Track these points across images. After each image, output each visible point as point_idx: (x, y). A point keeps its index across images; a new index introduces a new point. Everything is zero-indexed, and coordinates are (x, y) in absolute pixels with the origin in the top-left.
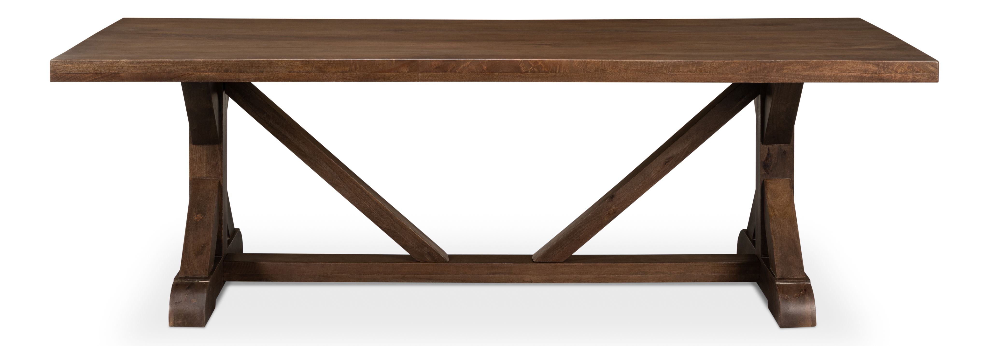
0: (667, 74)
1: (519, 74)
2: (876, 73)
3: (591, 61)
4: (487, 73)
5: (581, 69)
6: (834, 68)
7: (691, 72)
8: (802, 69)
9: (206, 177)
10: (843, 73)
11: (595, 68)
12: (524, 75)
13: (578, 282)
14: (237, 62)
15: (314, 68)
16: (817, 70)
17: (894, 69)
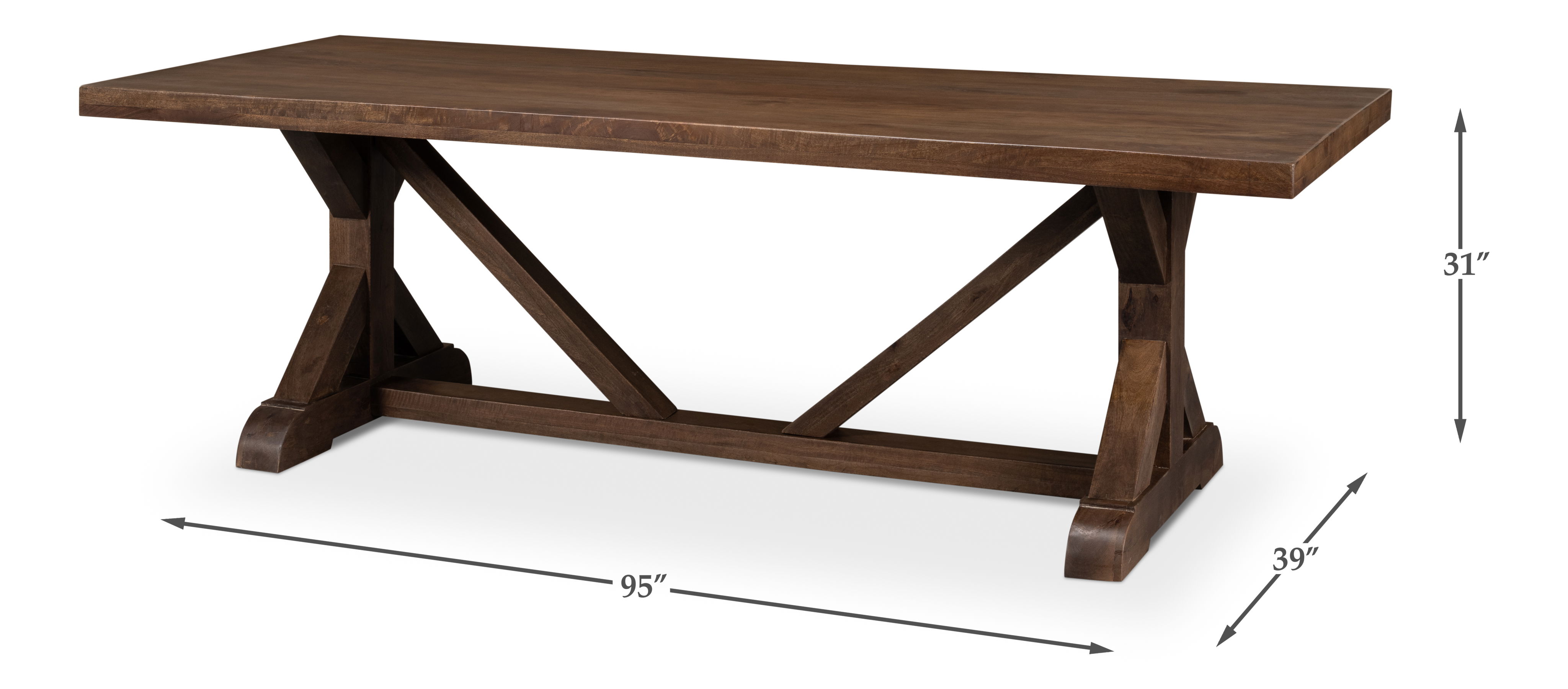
0: (865, 156)
1: (656, 143)
2: (1188, 177)
3: (756, 129)
4: (613, 139)
5: (743, 141)
6: (1120, 164)
7: (901, 156)
8: (1070, 162)
9: (350, 265)
10: (1135, 173)
11: (761, 140)
12: (664, 145)
13: (842, 472)
14: (295, 103)
15: (389, 117)
16: (1094, 165)
17: (1218, 172)
